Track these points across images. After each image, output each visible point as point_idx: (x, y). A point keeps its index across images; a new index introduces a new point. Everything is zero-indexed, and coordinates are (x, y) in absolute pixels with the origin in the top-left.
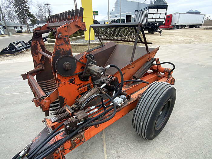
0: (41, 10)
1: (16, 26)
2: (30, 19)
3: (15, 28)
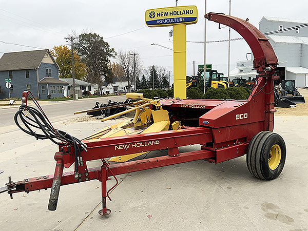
0: (123, 62)
1: (83, 86)
2: (105, 76)
3: (81, 89)
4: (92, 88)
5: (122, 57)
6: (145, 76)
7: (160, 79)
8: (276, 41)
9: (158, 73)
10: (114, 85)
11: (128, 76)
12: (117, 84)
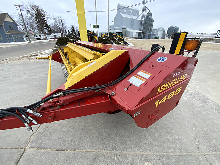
0: (56, 22)
2: (47, 29)
3: (35, 36)
4: (42, 36)
5: (55, 19)
6: (69, 30)
7: (76, 32)
8: (123, 16)
9: (75, 29)
10: (54, 34)
11: (60, 30)
12: (56, 34)
